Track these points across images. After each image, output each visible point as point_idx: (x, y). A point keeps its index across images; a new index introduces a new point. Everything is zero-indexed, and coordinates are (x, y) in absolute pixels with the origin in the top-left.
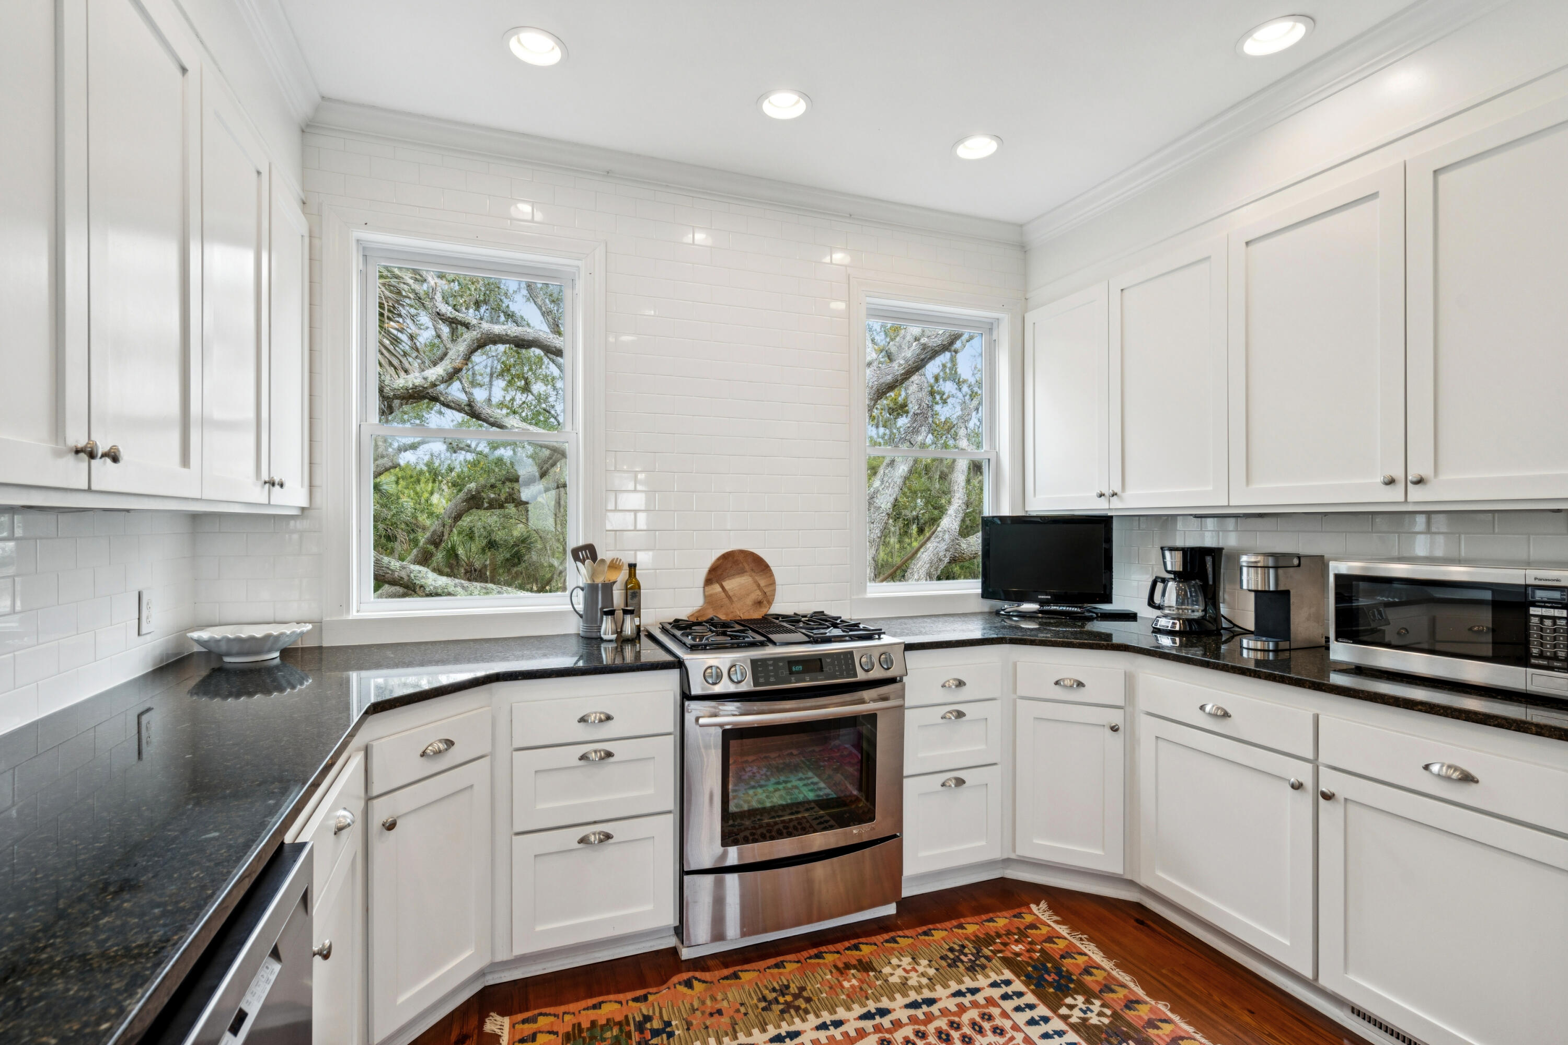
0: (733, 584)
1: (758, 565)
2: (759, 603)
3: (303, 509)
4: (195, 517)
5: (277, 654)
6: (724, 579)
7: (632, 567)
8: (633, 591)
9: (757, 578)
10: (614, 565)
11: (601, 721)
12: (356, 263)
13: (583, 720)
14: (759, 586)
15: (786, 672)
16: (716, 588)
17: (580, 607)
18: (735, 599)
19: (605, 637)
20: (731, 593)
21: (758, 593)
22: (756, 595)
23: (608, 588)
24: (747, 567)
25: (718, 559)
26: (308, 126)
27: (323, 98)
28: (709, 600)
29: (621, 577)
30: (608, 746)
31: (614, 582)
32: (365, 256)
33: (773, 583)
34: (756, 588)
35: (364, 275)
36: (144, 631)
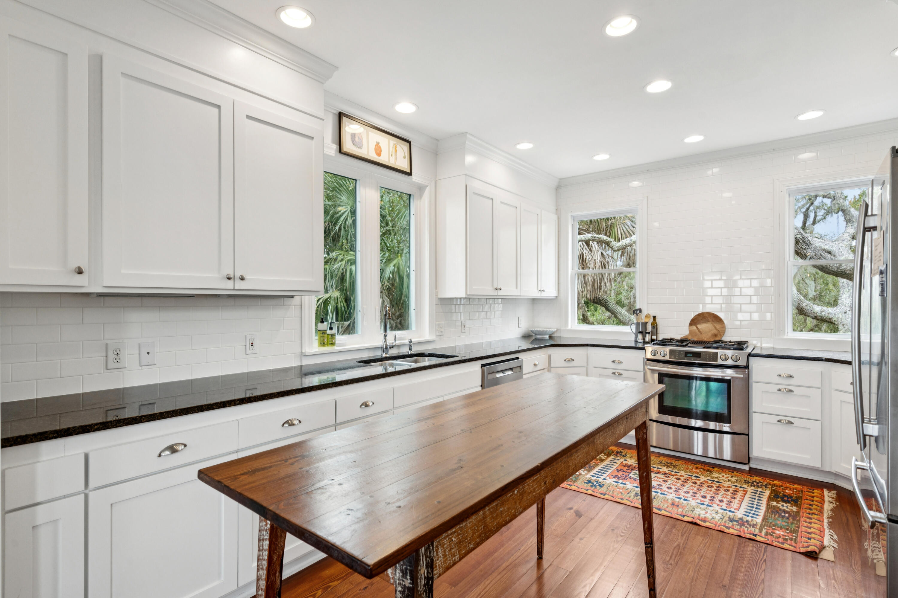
0: (702, 326)
1: (716, 319)
2: (716, 335)
3: (556, 297)
4: (534, 300)
5: (548, 336)
6: (698, 324)
7: (654, 317)
8: (654, 325)
9: (715, 325)
10: (647, 316)
11: (619, 363)
12: (570, 222)
13: (613, 362)
14: (716, 328)
15: (683, 356)
16: (694, 328)
17: (634, 331)
18: (703, 333)
19: (638, 341)
20: (701, 330)
21: (715, 330)
22: (714, 331)
23: (645, 324)
24: (710, 320)
25: (696, 316)
26: (558, 187)
27: (560, 179)
28: (691, 332)
29: (651, 320)
30: (621, 372)
31: (647, 323)
32: (574, 219)
33: (724, 327)
34: (714, 329)
35: (573, 226)
36: (520, 326)
